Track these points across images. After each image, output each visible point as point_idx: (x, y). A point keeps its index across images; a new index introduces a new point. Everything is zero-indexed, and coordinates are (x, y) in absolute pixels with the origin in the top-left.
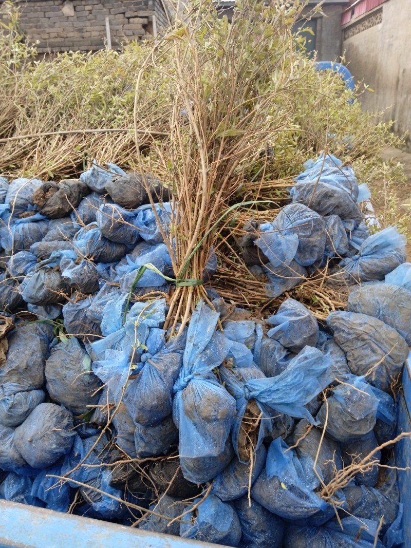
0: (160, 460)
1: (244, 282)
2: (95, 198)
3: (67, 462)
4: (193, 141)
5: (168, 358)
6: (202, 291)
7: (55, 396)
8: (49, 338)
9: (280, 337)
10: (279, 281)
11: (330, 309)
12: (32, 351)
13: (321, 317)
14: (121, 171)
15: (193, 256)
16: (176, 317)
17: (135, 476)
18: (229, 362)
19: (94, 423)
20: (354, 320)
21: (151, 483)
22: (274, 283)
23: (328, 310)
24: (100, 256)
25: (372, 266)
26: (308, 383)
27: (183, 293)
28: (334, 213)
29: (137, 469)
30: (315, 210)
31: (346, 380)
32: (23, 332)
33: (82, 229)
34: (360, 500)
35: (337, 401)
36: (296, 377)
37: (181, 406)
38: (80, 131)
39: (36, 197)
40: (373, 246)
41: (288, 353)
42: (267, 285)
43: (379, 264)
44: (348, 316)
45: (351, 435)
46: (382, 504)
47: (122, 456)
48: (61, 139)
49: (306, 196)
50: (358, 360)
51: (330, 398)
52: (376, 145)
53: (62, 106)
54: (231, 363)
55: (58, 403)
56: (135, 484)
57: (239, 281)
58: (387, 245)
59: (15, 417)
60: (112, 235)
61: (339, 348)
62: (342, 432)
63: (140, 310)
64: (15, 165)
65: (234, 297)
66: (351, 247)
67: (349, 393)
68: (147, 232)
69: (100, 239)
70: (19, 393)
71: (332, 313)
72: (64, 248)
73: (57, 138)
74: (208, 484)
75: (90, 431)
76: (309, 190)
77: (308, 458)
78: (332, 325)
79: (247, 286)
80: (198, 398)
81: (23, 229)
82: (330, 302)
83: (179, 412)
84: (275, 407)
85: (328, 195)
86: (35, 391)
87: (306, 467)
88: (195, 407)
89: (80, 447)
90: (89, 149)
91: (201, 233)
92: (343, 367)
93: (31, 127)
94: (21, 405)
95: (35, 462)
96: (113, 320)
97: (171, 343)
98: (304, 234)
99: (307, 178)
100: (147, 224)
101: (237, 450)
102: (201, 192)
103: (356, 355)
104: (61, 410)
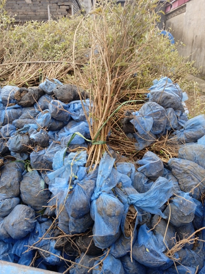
0: (81, 235)
1: (124, 142)
2: (47, 97)
3: (32, 236)
4: (103, 68)
5: (88, 182)
6: (106, 147)
7: (25, 201)
8: (22, 170)
9: (145, 171)
10: (142, 141)
11: (170, 157)
12: (13, 177)
13: (165, 161)
14: (60, 83)
15: (101, 129)
16: (92, 161)
17: (68, 244)
18: (119, 185)
19: (46, 215)
20: (183, 163)
21: (76, 247)
22: (139, 142)
23: (168, 157)
24: (50, 127)
25: (191, 135)
26: (161, 196)
27: (96, 148)
28: (170, 107)
29: (70, 240)
30: (161, 105)
31: (179, 194)
32: (9, 167)
33: (40, 113)
34: (185, 257)
35: (175, 205)
36: (155, 193)
37: (95, 208)
38: (38, 62)
39: (16, 96)
40: (191, 124)
41: (149, 180)
42: (135, 143)
43: (194, 134)
44: (179, 161)
45: (182, 223)
46: (196, 259)
47: (61, 233)
48: (28, 66)
49: (156, 98)
50: (185, 184)
51: (171, 203)
52: (186, 73)
53: (28, 49)
54: (120, 185)
55: (26, 205)
56: (68, 248)
57: (121, 141)
58: (199, 124)
59: (4, 212)
60: (57, 117)
61: (174, 177)
62: (177, 221)
63: (73, 157)
64: (3, 78)
65: (118, 150)
66: (179, 125)
67: (181, 201)
68: (75, 115)
69: (50, 118)
70: (7, 199)
71: (171, 159)
72: (31, 123)
73: (26, 65)
74: (108, 249)
75: (44, 219)
76: (158, 95)
77: (160, 235)
78: (171, 165)
79: (125, 144)
80: (104, 204)
81: (9, 112)
82: (169, 153)
83: (94, 211)
84: (144, 209)
85: (167, 98)
86: (15, 198)
87: (159, 240)
88: (103, 209)
89: (39, 228)
90: (43, 71)
91: (106, 117)
92: (177, 187)
93: (12, 59)
94: (8, 205)
95: (15, 236)
96: (59, 162)
97: (90, 175)
98: (156, 118)
99: (156, 89)
100: (75, 111)
101: (124, 231)
102: (107, 95)
103: (184, 181)
104: (29, 208)
